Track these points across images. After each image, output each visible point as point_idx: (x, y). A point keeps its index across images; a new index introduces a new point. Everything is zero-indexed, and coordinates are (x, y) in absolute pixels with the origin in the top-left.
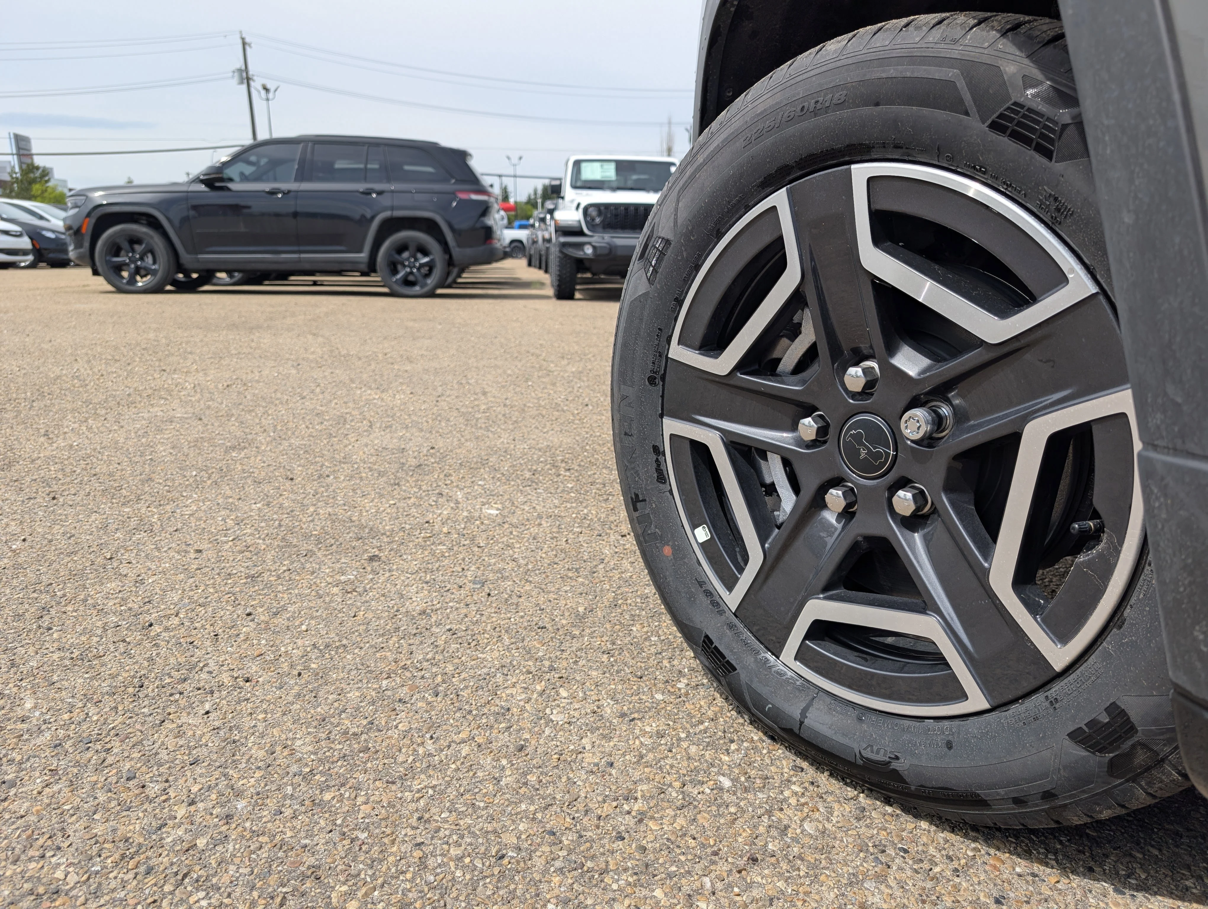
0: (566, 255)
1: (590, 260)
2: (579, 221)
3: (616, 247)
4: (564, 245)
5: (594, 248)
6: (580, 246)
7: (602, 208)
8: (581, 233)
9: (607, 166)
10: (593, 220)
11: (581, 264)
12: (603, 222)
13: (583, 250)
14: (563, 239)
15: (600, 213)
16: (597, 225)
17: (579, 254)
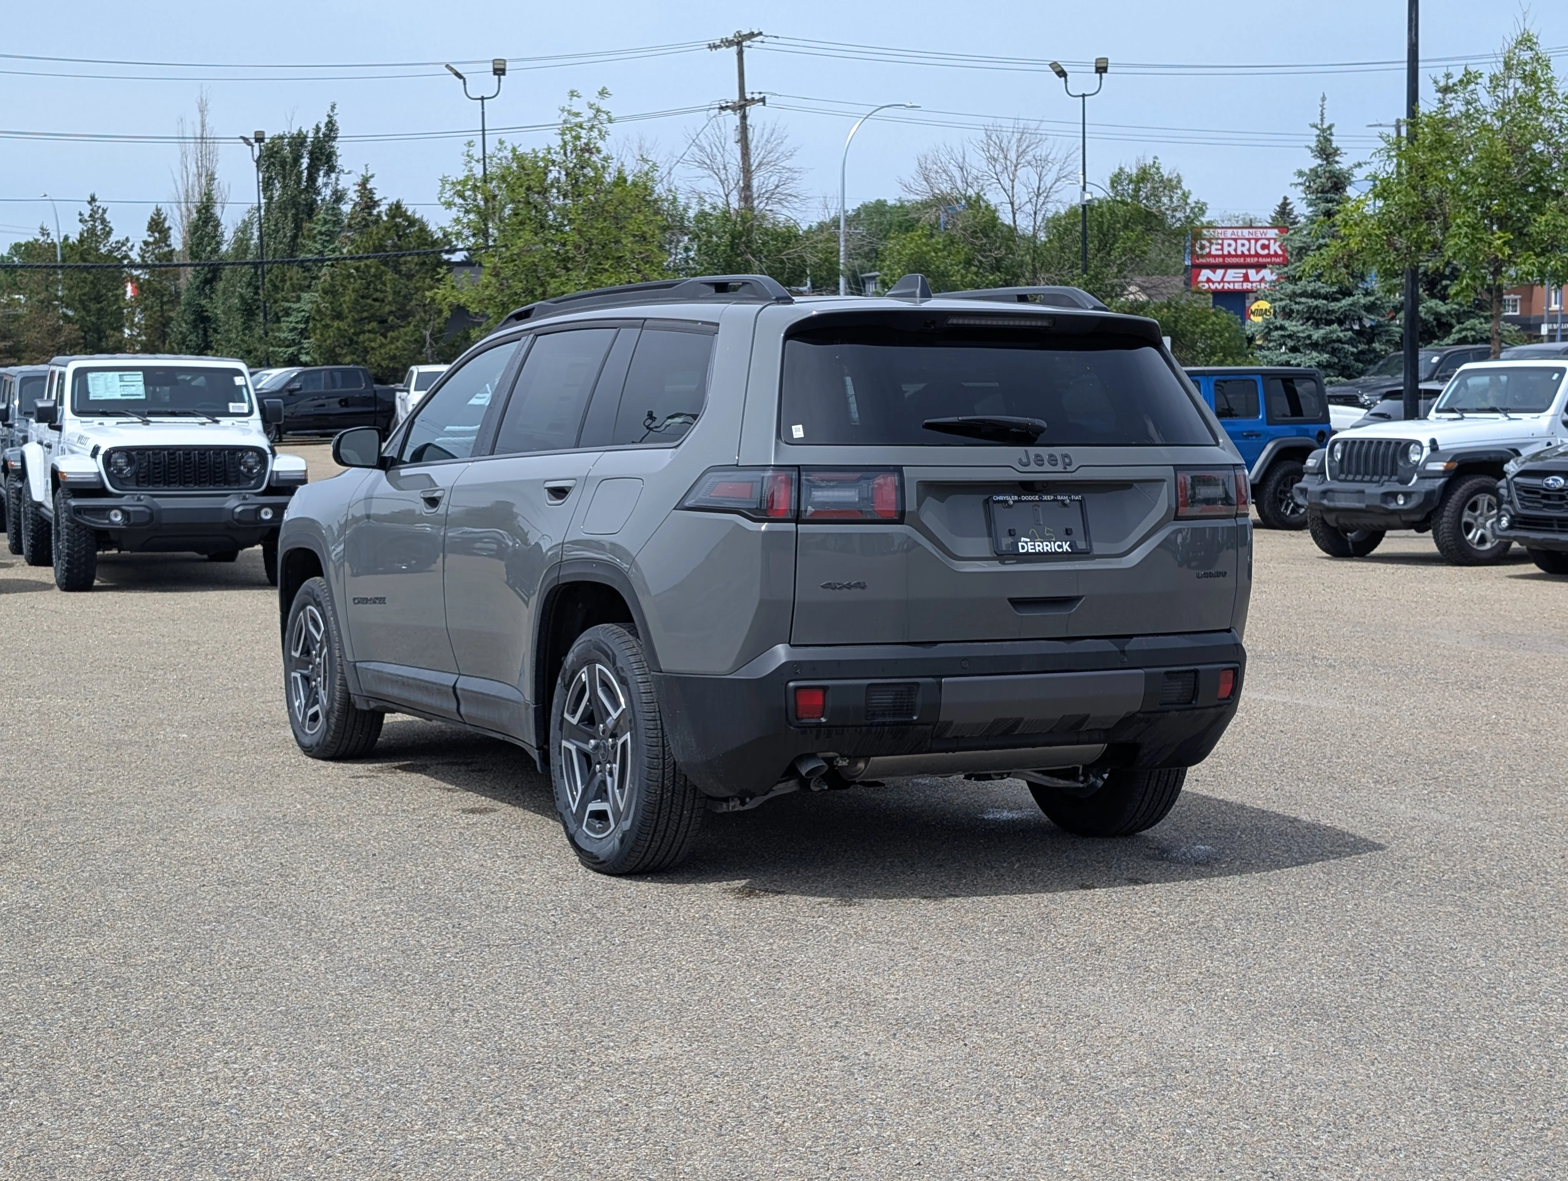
0: (79, 525)
1: (120, 531)
2: (99, 474)
3: (161, 511)
4: (78, 510)
5: (125, 514)
6: (104, 511)
7: (132, 453)
8: (103, 492)
9: (129, 377)
10: (120, 470)
11: (104, 538)
12: (136, 474)
13: (108, 518)
14: (73, 503)
15: (130, 461)
16: (127, 478)
17: (102, 523)
